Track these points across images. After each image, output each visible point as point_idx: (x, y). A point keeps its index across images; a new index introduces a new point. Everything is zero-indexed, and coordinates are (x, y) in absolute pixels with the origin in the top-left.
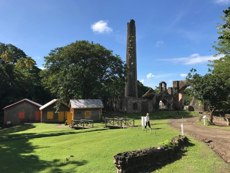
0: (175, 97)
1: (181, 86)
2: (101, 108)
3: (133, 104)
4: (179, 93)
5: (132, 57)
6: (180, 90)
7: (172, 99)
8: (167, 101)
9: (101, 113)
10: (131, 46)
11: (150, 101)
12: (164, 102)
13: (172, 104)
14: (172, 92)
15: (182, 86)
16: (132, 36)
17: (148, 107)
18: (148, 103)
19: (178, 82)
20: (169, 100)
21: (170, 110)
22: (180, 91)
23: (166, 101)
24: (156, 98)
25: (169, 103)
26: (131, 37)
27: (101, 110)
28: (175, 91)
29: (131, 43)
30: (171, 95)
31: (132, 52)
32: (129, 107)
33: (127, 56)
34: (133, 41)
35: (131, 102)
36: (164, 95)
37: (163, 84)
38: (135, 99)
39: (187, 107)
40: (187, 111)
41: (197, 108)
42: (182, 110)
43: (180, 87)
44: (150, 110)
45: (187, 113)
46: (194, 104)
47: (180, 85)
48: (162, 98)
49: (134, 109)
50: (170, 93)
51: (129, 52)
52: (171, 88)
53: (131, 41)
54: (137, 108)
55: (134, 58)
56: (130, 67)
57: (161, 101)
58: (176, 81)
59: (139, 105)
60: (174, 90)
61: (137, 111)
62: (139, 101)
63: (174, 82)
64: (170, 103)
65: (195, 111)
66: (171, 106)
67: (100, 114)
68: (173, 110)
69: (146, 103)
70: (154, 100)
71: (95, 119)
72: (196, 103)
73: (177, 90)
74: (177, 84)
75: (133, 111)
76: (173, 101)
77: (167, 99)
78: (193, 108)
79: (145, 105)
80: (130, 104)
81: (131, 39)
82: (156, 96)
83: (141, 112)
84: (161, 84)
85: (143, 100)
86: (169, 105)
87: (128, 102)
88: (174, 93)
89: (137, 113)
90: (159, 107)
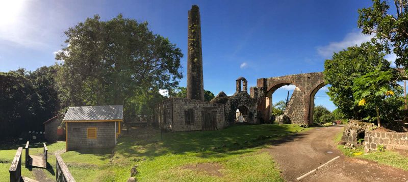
0: (261, 102)
1: (270, 85)
2: (117, 122)
3: (186, 112)
4: (266, 96)
5: (195, 52)
6: (268, 92)
7: (257, 106)
8: (249, 108)
9: (117, 132)
10: (194, 38)
11: (219, 107)
12: (243, 111)
13: (256, 114)
14: (256, 94)
15: (272, 85)
16: (195, 24)
17: (215, 119)
18: (215, 110)
19: (265, 80)
20: (250, 107)
21: (253, 124)
22: (268, 94)
23: (247, 109)
24: (231, 103)
25: (251, 113)
26: (193, 25)
27: (117, 125)
28: (261, 93)
29: (194, 34)
30: (255, 100)
31: (195, 45)
32: (177, 118)
33: (189, 50)
34: (196, 31)
35: (181, 108)
36: (243, 99)
37: (242, 82)
38: (189, 103)
39: (281, 117)
40: (281, 124)
41: (296, 119)
42: (273, 123)
43: (269, 87)
44: (218, 124)
45: (281, 128)
46: (291, 112)
47: (268, 84)
48: (240, 103)
49: (188, 123)
50: (253, 96)
51: (191, 45)
52: (255, 89)
53: (193, 31)
54: (193, 121)
55: (198, 52)
56: (192, 65)
57: (238, 110)
58: (262, 79)
59: (198, 114)
60: (259, 91)
61: (192, 128)
62: (198, 107)
63: (259, 81)
64: (253, 111)
65: (293, 124)
66: (255, 116)
67: (116, 134)
68: (257, 124)
69: (212, 110)
70: (228, 106)
71: (107, 145)
72: (295, 110)
73: (263, 92)
74: (264, 82)
75: (186, 127)
76: (257, 109)
77: (248, 105)
78: (289, 118)
79: (209, 114)
80: (178, 113)
81: (192, 29)
82: (231, 100)
83: (201, 129)
84: (239, 81)
85: (206, 105)
86: (251, 115)
87: (174, 109)
88: (259, 97)
89: (193, 131)
90: (235, 118)
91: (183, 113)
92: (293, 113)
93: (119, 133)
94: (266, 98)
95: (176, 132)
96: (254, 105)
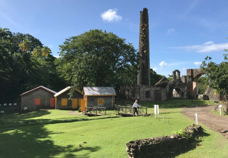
0: (189, 85)
1: (195, 74)
2: (113, 96)
3: (146, 92)
5: (145, 45)
6: (194, 78)
7: (186, 88)
8: (181, 89)
9: (113, 100)
10: (144, 35)
11: (163, 90)
12: (178, 90)
13: (186, 93)
14: (186, 80)
15: (197, 74)
17: (161, 96)
18: (161, 91)
19: (192, 70)
20: (182, 88)
21: (184, 99)
22: (194, 80)
23: (180, 90)
24: (169, 87)
25: (182, 92)
26: (144, 25)
27: (113, 98)
29: (144, 31)
30: (185, 84)
31: (145, 40)
32: (142, 95)
33: (140, 44)
34: (146, 29)
35: (144, 90)
36: (177, 83)
37: (176, 72)
38: (148, 88)
39: (202, 95)
40: (202, 100)
41: (212, 97)
42: (197, 99)
43: (195, 76)
44: (163, 98)
45: (202, 102)
46: (209, 92)
47: (194, 73)
48: (175, 87)
49: (147, 97)
50: (183, 81)
51: (142, 40)
52: (185, 77)
53: (143, 29)
54: (150, 96)
55: (147, 46)
56: (143, 55)
57: (174, 90)
58: (190, 69)
59: (152, 93)
60: (188, 79)
61: (149, 99)
62: (152, 90)
63: (188, 70)
64: (184, 91)
65: (211, 100)
66: (185, 95)
67: (112, 102)
68: (186, 99)
69: (159, 91)
71: (108, 107)
72: (211, 91)
73: (191, 78)
74: (191, 72)
75: (146, 99)
76: (187, 90)
77: (180, 87)
78: (207, 97)
79: (158, 93)
80: (142, 92)
81: (143, 28)
82: (170, 85)
83: (153, 100)
84: (174, 72)
85: (156, 89)
86: (182, 94)
87: (141, 91)
88: (188, 81)
89: (149, 101)
90: (172, 95)
91: (145, 92)
92: (210, 94)
93: (114, 101)
94: (193, 82)
95: (141, 101)
96: (185, 88)
